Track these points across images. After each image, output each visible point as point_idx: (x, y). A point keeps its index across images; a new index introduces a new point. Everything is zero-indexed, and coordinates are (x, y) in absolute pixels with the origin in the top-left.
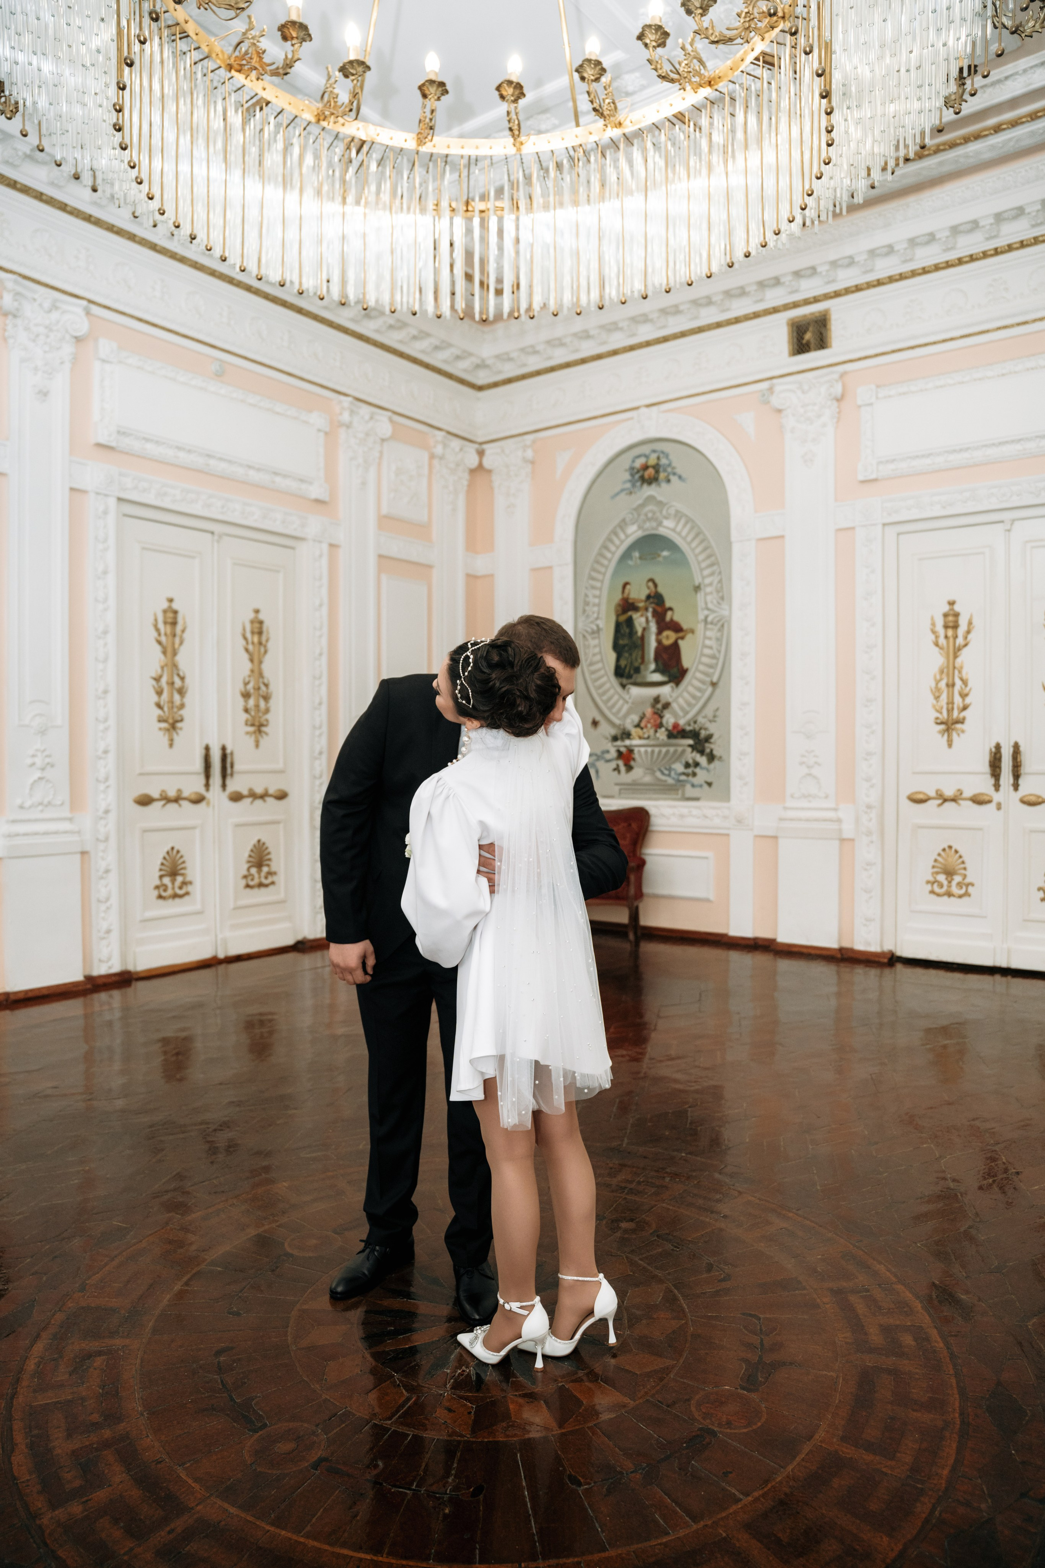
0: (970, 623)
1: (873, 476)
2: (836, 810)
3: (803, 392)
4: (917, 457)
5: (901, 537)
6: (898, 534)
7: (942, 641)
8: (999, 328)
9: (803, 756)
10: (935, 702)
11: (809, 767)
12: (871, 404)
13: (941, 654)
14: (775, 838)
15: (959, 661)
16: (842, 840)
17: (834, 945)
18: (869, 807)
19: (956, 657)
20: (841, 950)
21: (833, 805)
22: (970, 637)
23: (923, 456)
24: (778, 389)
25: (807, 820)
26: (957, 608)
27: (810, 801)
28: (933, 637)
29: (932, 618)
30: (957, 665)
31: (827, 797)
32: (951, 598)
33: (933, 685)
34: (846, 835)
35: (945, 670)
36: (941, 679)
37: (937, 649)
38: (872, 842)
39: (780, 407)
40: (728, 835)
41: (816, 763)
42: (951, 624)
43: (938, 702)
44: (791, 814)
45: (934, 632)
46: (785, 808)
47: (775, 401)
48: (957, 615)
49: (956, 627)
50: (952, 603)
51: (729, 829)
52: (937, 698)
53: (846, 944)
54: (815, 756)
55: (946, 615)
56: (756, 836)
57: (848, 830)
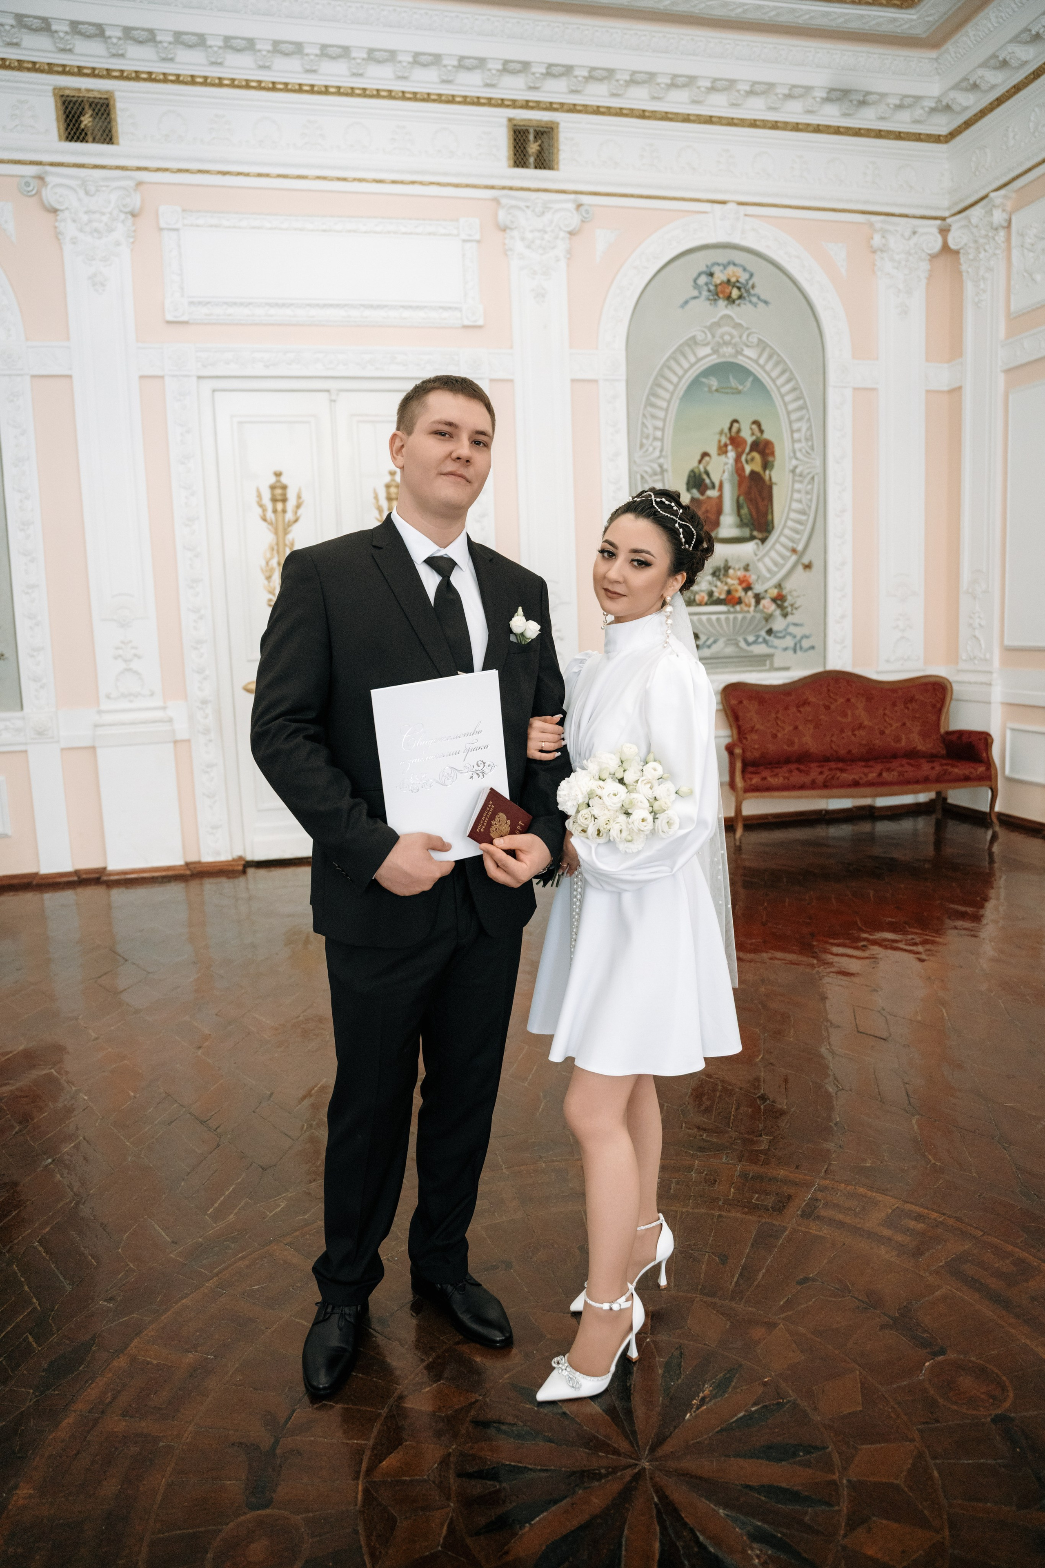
0: (299, 497)
1: (184, 318)
2: (164, 708)
3: (87, 193)
4: (235, 304)
5: (216, 393)
6: (214, 391)
7: (270, 515)
8: (318, 178)
9: (117, 648)
10: (266, 582)
11: (125, 661)
12: (177, 230)
13: (269, 529)
14: (93, 748)
15: (290, 537)
16: (175, 742)
17: (181, 862)
18: (205, 702)
19: (286, 532)
20: (187, 864)
21: (160, 704)
22: (300, 512)
23: (242, 304)
24: (51, 180)
25: (132, 723)
26: (284, 480)
27: (131, 701)
28: (259, 511)
29: (258, 491)
30: (287, 542)
31: (152, 694)
32: (278, 469)
33: (263, 563)
34: (179, 737)
35: (275, 548)
36: (272, 558)
37: (264, 524)
38: (210, 741)
39: (57, 206)
40: (26, 751)
41: (135, 655)
42: (279, 497)
43: (269, 582)
44: (108, 718)
45: (261, 506)
46: (100, 712)
47: (50, 195)
48: (284, 488)
49: (284, 500)
50: (278, 474)
51: (26, 744)
52: (269, 578)
53: (192, 858)
54: (133, 648)
55: (273, 488)
56: (62, 749)
57: (182, 730)
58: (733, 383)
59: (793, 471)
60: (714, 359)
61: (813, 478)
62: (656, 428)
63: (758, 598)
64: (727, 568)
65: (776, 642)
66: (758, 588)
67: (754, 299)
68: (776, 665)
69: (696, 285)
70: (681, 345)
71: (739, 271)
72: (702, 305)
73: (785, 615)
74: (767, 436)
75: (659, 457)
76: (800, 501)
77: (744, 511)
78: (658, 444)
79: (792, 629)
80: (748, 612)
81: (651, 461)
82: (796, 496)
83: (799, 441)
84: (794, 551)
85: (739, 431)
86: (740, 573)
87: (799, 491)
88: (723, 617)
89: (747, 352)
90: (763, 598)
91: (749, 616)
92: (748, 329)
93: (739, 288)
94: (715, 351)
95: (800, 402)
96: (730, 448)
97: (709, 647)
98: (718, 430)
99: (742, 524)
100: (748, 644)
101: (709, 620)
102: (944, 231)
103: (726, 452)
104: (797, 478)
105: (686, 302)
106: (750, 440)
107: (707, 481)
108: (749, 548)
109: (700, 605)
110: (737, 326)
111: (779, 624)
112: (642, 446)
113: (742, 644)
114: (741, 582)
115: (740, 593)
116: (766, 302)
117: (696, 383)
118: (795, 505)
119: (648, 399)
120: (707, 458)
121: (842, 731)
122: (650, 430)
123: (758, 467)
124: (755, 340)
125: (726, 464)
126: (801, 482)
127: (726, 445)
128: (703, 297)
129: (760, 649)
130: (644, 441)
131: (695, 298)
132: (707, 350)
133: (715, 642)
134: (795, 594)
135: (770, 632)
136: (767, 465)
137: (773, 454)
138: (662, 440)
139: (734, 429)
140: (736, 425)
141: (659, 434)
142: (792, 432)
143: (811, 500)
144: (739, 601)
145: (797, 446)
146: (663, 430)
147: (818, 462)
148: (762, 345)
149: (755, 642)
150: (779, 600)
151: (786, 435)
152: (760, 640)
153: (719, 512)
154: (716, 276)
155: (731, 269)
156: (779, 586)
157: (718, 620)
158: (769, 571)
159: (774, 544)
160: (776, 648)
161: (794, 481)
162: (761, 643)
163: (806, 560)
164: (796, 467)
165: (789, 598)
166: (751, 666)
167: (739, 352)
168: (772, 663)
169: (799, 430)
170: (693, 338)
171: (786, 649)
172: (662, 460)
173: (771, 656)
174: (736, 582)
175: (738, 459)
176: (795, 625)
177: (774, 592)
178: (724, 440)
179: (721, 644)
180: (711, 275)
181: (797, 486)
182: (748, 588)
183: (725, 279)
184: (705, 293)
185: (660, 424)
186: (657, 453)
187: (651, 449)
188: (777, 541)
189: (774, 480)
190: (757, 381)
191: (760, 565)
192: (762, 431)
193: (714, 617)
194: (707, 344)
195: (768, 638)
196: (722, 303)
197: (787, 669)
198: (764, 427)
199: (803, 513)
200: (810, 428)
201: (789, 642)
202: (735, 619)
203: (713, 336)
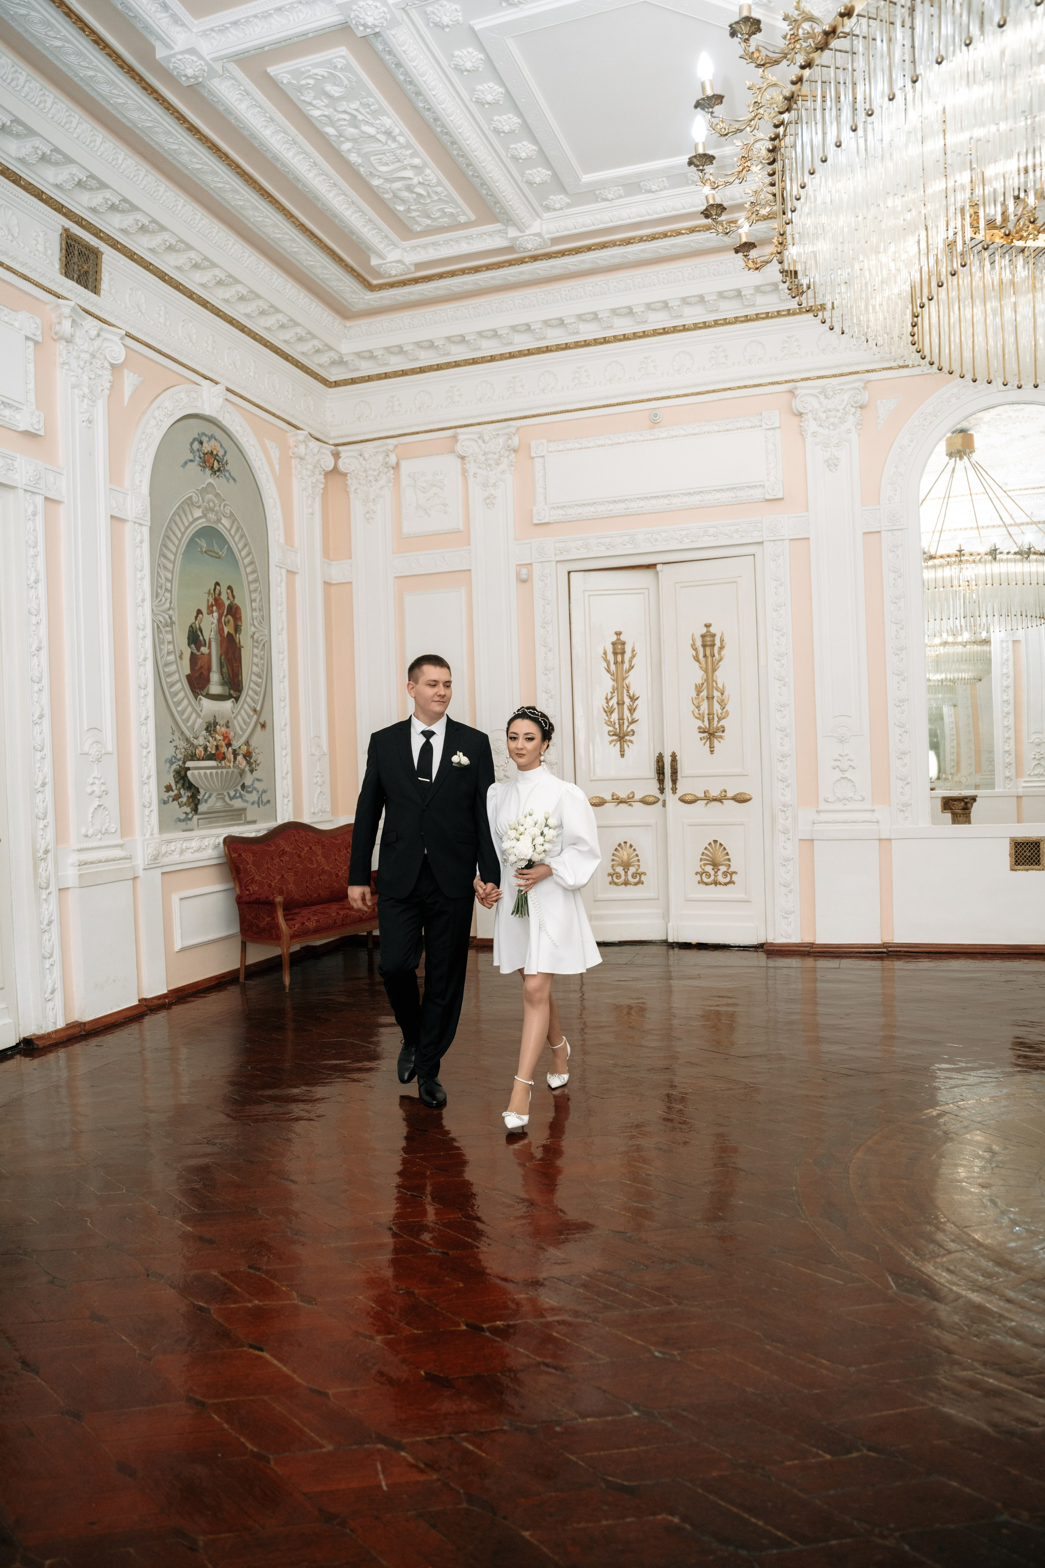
58: (216, 548)
59: (252, 637)
60: (202, 523)
61: (264, 645)
62: (167, 579)
63: (235, 754)
64: (216, 724)
65: (248, 796)
66: (236, 744)
67: (227, 474)
68: (249, 819)
69: (192, 451)
70: (183, 503)
71: (219, 448)
72: (194, 468)
73: (252, 771)
74: (236, 602)
75: (169, 609)
76: (257, 665)
77: (225, 670)
78: (168, 595)
79: (257, 785)
80: (229, 767)
81: (162, 611)
82: (255, 660)
83: (255, 610)
84: (255, 710)
85: (220, 594)
86: (224, 729)
87: (256, 656)
88: (214, 771)
89: (224, 521)
90: (239, 754)
91: (230, 770)
92: (224, 500)
93: (218, 462)
94: (205, 515)
95: (255, 575)
96: (215, 608)
97: (206, 801)
98: (207, 590)
99: (223, 683)
100: (231, 799)
101: (205, 774)
102: (336, 455)
103: (212, 612)
104: (255, 644)
105: (186, 463)
106: (227, 603)
107: (201, 638)
108: (228, 704)
109: (199, 760)
110: (217, 495)
111: (248, 780)
112: (157, 595)
113: (227, 799)
114: (225, 737)
115: (224, 749)
116: (234, 480)
117: (192, 542)
118: (255, 669)
119: (161, 549)
120: (200, 616)
121: (312, 877)
122: (163, 581)
123: (232, 632)
124: (228, 512)
125: (212, 623)
126: (257, 647)
127: (212, 606)
128: (196, 463)
129: (237, 804)
130: (159, 591)
131: (191, 461)
132: (198, 513)
133: (210, 797)
134: (257, 751)
135: (243, 786)
136: (237, 629)
137: (240, 618)
138: (170, 591)
139: (217, 592)
140: (218, 587)
141: (169, 585)
142: (252, 601)
143: (263, 664)
144: (224, 758)
145: (255, 614)
146: (171, 582)
147: (266, 632)
148: (232, 517)
149: (234, 797)
150: (248, 756)
151: (248, 603)
152: (238, 794)
153: (209, 670)
154: (205, 444)
155: (213, 441)
156: (247, 743)
157: (211, 773)
158: (241, 728)
159: (243, 704)
160: (247, 801)
161: (254, 646)
162: (237, 798)
163: (262, 721)
164: (254, 633)
165: (254, 754)
166: (233, 820)
167: (219, 521)
168: (246, 817)
169: (255, 600)
170: (190, 498)
171: (253, 803)
172: (171, 612)
173: (244, 809)
174: (221, 738)
175: (219, 620)
176: (258, 780)
177: (244, 748)
178: (211, 600)
179: (213, 798)
180: (201, 443)
181: (256, 651)
182: (229, 745)
183: (209, 449)
184: (197, 459)
185: (169, 576)
186: (167, 605)
187: (163, 599)
188: (245, 701)
189: (242, 644)
190: (230, 548)
191: (235, 722)
192: (234, 597)
193: (208, 772)
194: (199, 507)
195: (242, 792)
196: (208, 472)
197: (254, 822)
198: (235, 593)
199: (260, 677)
200: (261, 600)
201: (254, 797)
202: (222, 772)
203: (203, 501)
